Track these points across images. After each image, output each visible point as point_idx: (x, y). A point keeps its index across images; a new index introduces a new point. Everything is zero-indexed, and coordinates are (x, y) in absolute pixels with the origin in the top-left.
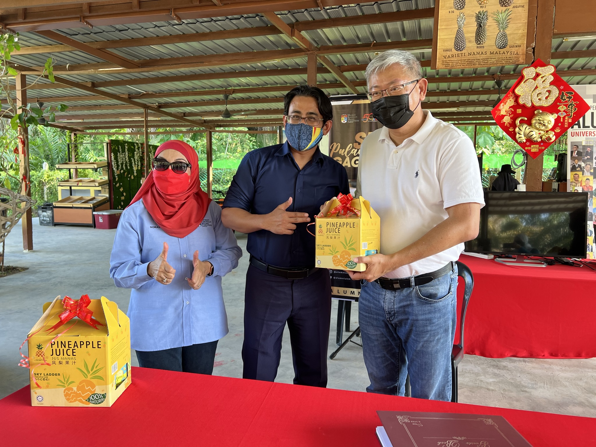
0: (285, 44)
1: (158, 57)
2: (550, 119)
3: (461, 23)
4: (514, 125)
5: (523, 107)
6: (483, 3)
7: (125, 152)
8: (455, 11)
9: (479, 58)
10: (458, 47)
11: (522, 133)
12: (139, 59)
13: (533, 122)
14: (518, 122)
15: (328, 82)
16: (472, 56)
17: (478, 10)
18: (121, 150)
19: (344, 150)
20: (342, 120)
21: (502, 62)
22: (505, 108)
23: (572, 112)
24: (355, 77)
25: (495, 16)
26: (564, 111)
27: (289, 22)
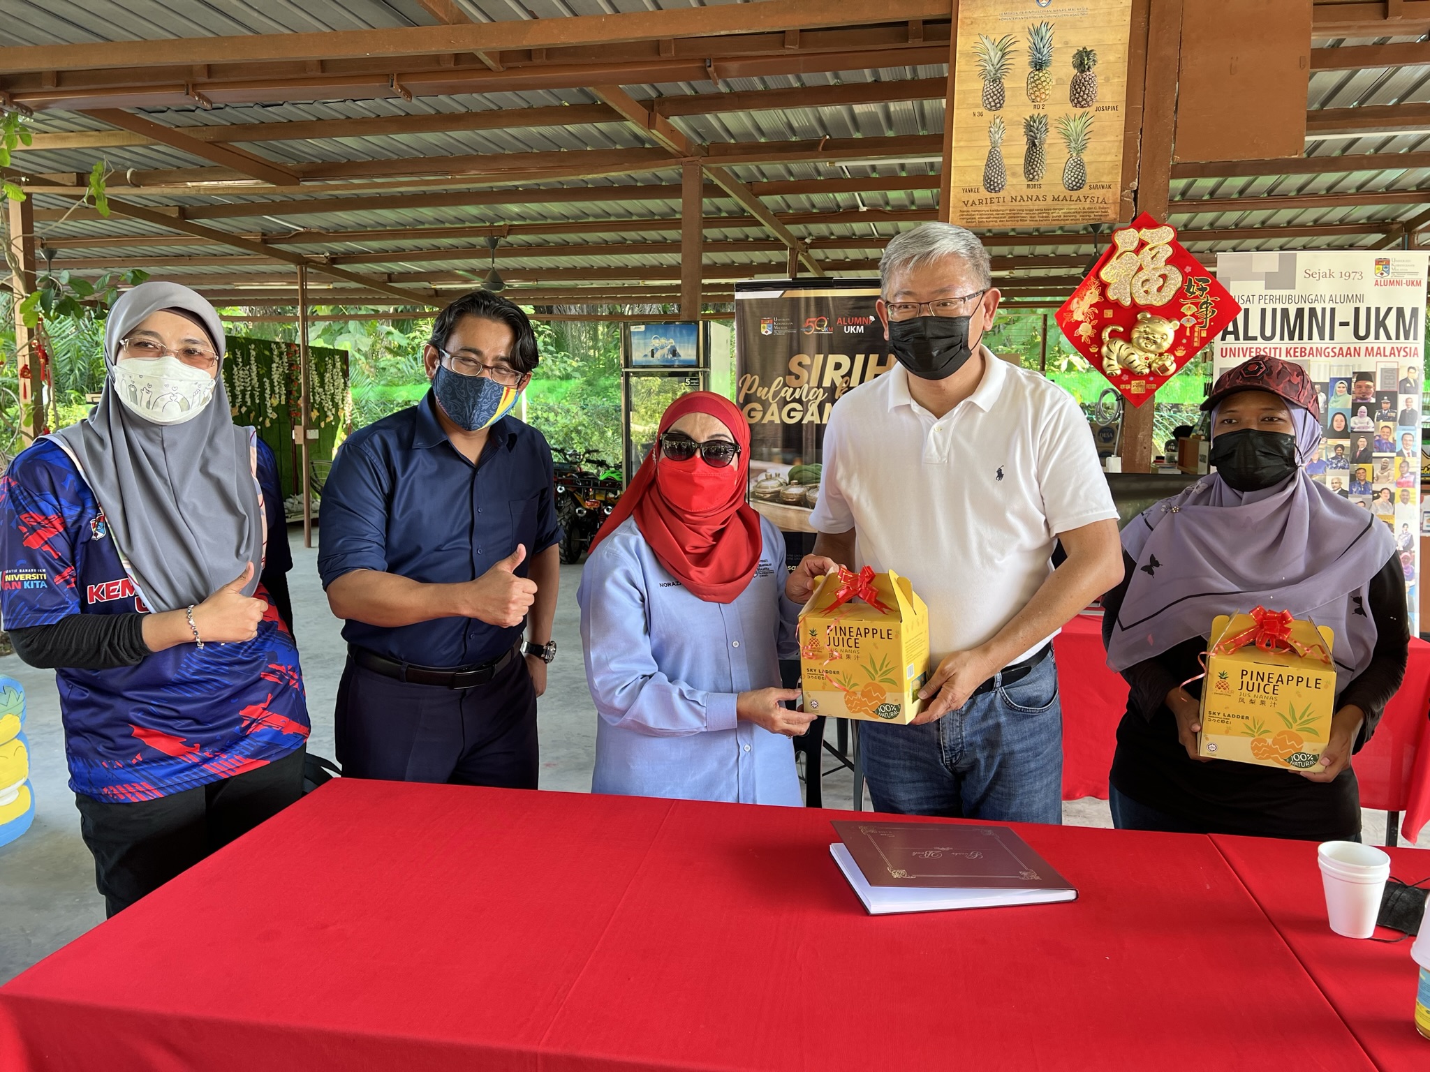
0: (632, 139)
1: (341, 158)
2: (1167, 330)
3: (997, 136)
4: (1097, 340)
5: (1116, 305)
6: (1038, 99)
7: (250, 364)
8: (986, 112)
9: (1031, 207)
10: (991, 185)
11: (1114, 357)
12: (298, 162)
13: (1135, 335)
14: (1105, 335)
15: (724, 214)
16: (1017, 203)
17: (1029, 111)
18: (240, 360)
19: (766, 389)
20: (762, 330)
21: (1075, 216)
22: (1082, 307)
23: (1207, 318)
24: (784, 205)
25: (1060, 126)
26: (1193, 315)
27: (641, 98)
